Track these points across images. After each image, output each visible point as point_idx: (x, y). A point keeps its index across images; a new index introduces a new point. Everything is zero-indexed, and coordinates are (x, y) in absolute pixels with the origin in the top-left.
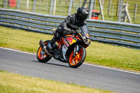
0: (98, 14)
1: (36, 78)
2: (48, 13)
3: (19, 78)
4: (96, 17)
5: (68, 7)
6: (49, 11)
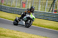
0: (56, 11)
1: (32, 34)
2: (38, 10)
3: (25, 34)
4: (56, 12)
5: (45, 8)
6: (37, 10)
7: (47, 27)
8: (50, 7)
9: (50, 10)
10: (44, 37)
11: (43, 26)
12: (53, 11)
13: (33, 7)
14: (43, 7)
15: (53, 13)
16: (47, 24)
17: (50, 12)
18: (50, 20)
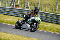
4: (17, 7)
5: (6, 3)
7: (8, 23)
8: (11, 2)
9: (11, 5)
10: (5, 33)
11: (4, 22)
12: (14, 6)
13: (38, 8)
14: (4, 2)
15: (14, 8)
16: (8, 20)
17: (11, 8)
18: (11, 15)
